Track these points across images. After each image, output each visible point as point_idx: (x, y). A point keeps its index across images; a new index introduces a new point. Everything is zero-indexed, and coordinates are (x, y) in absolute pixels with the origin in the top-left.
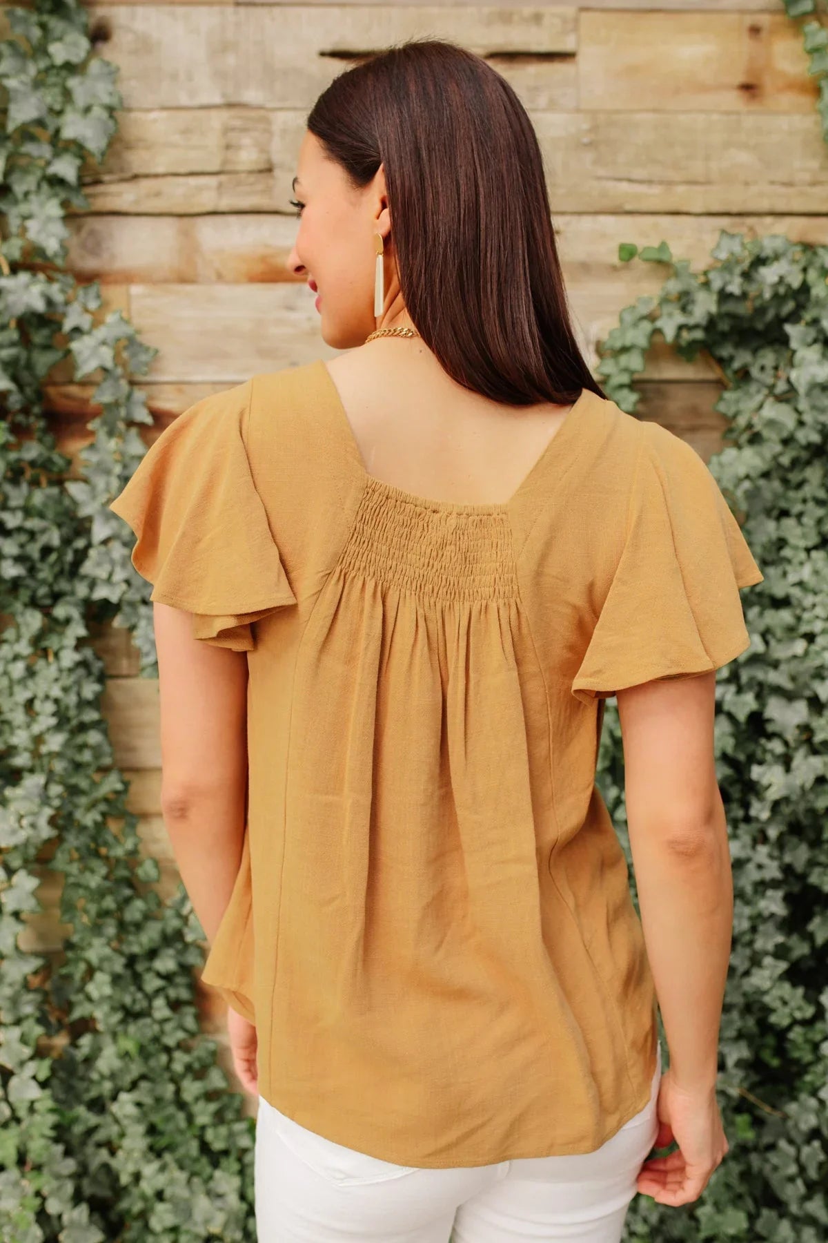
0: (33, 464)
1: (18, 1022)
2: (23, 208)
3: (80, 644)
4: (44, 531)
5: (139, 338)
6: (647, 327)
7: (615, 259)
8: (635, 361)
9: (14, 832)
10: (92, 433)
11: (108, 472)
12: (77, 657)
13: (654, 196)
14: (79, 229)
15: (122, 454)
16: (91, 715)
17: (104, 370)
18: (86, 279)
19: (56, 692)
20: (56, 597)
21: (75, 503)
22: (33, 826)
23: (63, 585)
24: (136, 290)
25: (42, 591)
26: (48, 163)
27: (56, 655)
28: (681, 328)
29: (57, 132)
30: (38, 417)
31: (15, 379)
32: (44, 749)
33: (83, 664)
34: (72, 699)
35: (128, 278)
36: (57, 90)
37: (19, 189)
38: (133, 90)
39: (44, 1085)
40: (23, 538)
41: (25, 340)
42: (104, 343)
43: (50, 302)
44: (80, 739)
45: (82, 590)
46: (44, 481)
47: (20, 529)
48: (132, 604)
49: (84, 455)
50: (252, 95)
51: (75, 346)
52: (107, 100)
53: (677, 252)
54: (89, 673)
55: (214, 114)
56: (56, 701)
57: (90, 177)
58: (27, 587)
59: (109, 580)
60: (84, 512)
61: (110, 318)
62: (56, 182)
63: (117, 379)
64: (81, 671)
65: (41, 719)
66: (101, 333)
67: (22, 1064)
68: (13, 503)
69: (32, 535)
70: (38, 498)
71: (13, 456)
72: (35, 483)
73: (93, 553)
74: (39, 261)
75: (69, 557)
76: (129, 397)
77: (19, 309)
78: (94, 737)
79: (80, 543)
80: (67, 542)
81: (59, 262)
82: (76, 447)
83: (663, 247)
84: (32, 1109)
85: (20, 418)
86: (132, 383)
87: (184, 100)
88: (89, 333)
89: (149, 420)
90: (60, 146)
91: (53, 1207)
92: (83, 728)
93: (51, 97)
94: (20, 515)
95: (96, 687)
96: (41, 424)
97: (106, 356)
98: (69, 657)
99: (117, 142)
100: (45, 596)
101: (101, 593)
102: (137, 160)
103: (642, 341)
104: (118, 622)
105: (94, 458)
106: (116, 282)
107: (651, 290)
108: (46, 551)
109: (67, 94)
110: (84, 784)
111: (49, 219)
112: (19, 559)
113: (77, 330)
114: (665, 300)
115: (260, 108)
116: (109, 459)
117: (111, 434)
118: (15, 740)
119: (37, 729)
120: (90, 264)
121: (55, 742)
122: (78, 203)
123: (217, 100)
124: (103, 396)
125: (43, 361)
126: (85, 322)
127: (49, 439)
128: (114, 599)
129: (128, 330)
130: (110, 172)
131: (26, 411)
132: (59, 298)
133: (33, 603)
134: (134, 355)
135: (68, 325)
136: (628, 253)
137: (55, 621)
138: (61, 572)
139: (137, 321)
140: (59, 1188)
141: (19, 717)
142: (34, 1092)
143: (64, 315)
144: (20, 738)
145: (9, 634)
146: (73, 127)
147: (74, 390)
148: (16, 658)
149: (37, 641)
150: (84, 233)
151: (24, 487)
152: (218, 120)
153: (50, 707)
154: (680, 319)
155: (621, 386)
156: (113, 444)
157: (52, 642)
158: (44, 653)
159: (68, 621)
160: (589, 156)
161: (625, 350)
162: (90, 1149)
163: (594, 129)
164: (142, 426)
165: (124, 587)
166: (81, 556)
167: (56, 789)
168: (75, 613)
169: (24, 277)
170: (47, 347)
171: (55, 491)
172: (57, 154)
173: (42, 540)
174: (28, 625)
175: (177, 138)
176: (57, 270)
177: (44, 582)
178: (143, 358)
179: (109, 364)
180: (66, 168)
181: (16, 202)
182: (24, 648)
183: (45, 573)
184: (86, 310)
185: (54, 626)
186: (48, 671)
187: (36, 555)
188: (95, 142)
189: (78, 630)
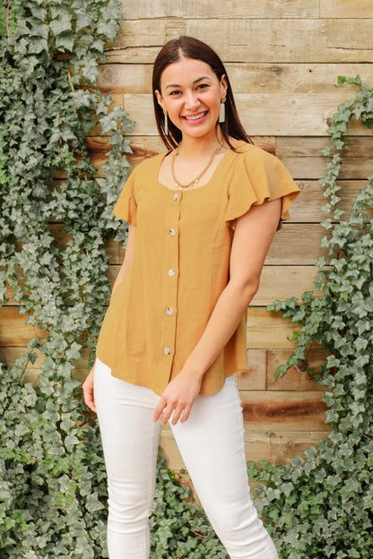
0: (82, 170)
1: (70, 411)
2: (81, 63)
3: (100, 247)
4: (86, 199)
5: (128, 117)
6: (349, 113)
7: (336, 83)
8: (343, 128)
9: (72, 325)
10: (107, 157)
11: (114, 174)
12: (99, 253)
13: (354, 56)
14: (102, 70)
15: (120, 167)
16: (104, 279)
17: (114, 130)
18: (106, 91)
19: (90, 267)
20: (90, 227)
21: (100, 187)
22: (80, 323)
23: (93, 222)
24: (126, 96)
25: (85, 224)
26: (91, 44)
27: (90, 252)
28: (362, 113)
29: (96, 29)
30: (84, 151)
31: (75, 134)
32: (84, 292)
33: (100, 256)
34: (97, 271)
35: (123, 91)
36: (96, 13)
37: (79, 55)
38: (127, 11)
39: (80, 439)
40: (77, 202)
41: (80, 119)
42: (113, 119)
43: (91, 102)
44: (99, 289)
45: (101, 225)
46: (86, 177)
47: (75, 198)
48: (122, 231)
49: (104, 167)
50: (177, 13)
51: (100, 120)
52: (116, 17)
53: (364, 79)
54: (103, 261)
55: (161, 21)
56: (90, 271)
57: (109, 48)
58: (78, 223)
59: (113, 220)
60: (103, 191)
61: (115, 109)
62: (94, 51)
63: (119, 134)
64: (100, 259)
65: (83, 278)
66: (112, 115)
67: (71, 429)
68: (73, 187)
69: (81, 200)
70: (84, 185)
71: (75, 167)
72: (82, 179)
73: (106, 209)
74: (86, 84)
75: (96, 210)
76: (123, 142)
77: (79, 106)
78: (105, 288)
79: (101, 205)
80: (95, 204)
81: (95, 85)
82: (99, 163)
83: (358, 77)
84: (75, 449)
85: (77, 151)
86: (124, 136)
87: (149, 16)
88: (107, 115)
89: (131, 152)
90: (96, 36)
91: (83, 493)
92: (100, 284)
93: (93, 16)
94: (76, 191)
95: (107, 266)
96: (86, 153)
97: (114, 124)
98: (96, 253)
99: (120, 33)
100: (85, 227)
101: (109, 226)
102: (128, 41)
103: (346, 120)
104: (117, 239)
105: (108, 168)
106: (119, 93)
107: (351, 96)
108: (87, 207)
109: (100, 14)
110: (100, 309)
111: (92, 67)
112: (76, 211)
113: (102, 113)
114: (357, 101)
115: (181, 18)
116: (114, 168)
117: (115, 158)
118: (72, 287)
119: (81, 283)
120: (107, 85)
121: (89, 289)
122: (103, 60)
123: (163, 15)
124: (113, 141)
125: (87, 127)
126: (105, 110)
127: (88, 160)
128: (115, 229)
129: (124, 113)
130: (116, 46)
131: (79, 148)
132: (95, 100)
133: (80, 230)
134: (125, 124)
135: (98, 112)
136: (342, 80)
137: (90, 237)
138: (93, 216)
139: (127, 110)
140: (85, 485)
141: (74, 278)
142: (76, 441)
143: (97, 107)
144: (75, 286)
145: (70, 243)
146: (102, 28)
147: (99, 139)
148: (73, 253)
149: (81, 246)
150: (104, 72)
151: (78, 179)
152: (163, 23)
153: (87, 274)
154: (363, 109)
155: (338, 139)
156: (116, 162)
157: (88, 247)
158: (85, 251)
159: (95, 238)
160: (325, 38)
161: (339, 123)
162: (98, 472)
163: (327, 26)
164: (128, 154)
165: (119, 223)
166: (101, 210)
167: (89, 310)
168: (98, 234)
169: (80, 92)
170: (88, 121)
171: (91, 182)
172: (95, 40)
173: (86, 203)
174: (78, 239)
175: (145, 32)
176: (94, 88)
177: (85, 221)
178: (129, 125)
179: (115, 129)
180: (99, 45)
181: (78, 60)
182: (76, 248)
183: (86, 217)
184: (106, 105)
185: (89, 239)
186: (87, 258)
187: (83, 209)
188: (111, 34)
189: (100, 241)
